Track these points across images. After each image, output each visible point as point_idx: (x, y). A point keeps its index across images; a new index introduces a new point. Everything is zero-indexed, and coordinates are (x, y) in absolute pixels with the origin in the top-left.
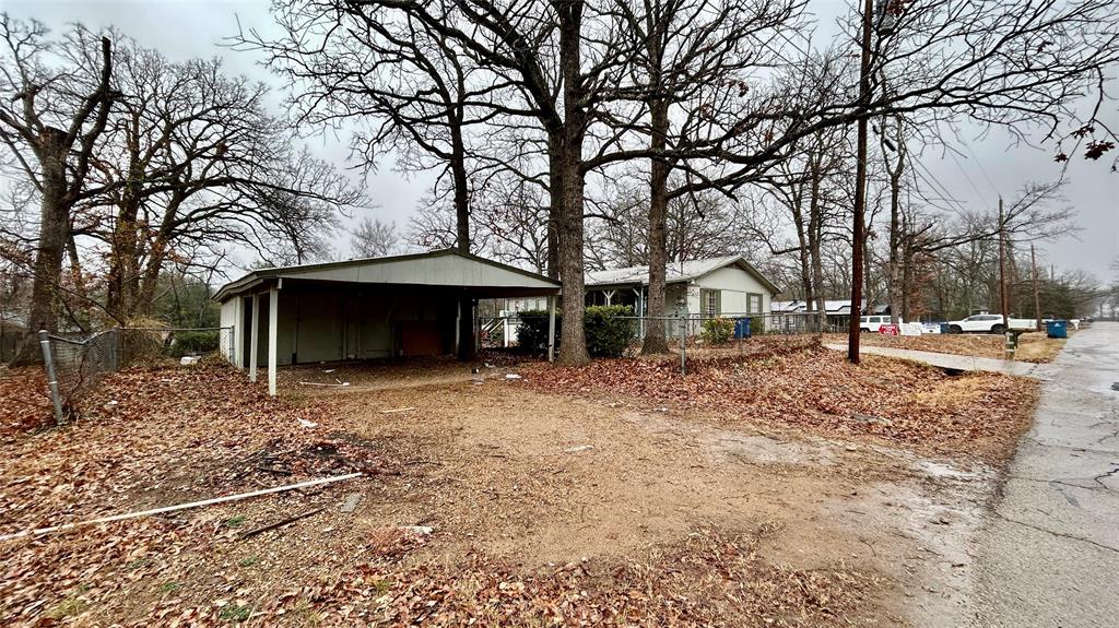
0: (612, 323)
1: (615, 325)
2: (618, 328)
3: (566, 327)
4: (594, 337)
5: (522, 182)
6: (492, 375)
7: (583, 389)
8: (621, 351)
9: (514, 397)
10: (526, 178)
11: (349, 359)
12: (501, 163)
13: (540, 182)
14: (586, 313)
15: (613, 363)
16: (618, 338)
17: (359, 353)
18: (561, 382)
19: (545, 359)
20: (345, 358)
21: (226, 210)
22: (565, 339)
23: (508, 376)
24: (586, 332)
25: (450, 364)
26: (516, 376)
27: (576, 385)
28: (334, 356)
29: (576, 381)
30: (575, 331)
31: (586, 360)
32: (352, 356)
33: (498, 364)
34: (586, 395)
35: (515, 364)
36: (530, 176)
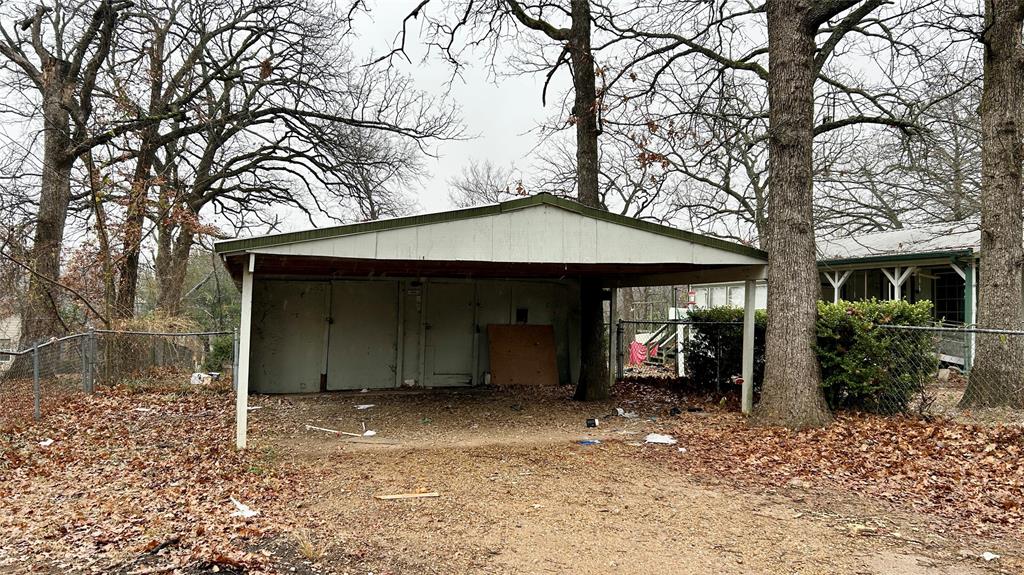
0: (879, 337)
1: (886, 342)
2: (894, 349)
3: (773, 342)
4: (837, 369)
5: (721, 72)
6: (623, 433)
7: (795, 481)
8: (904, 400)
9: (640, 485)
10: (729, 64)
11: (405, 387)
12: (681, 41)
13: (754, 67)
14: (818, 317)
15: (881, 425)
16: (897, 372)
17: (421, 378)
18: (752, 460)
19: (735, 407)
20: (398, 385)
21: (268, 157)
22: (773, 369)
23: (653, 438)
24: (820, 358)
25: (558, 405)
26: (667, 439)
27: (785, 469)
28: (384, 379)
29: (787, 460)
30: (794, 354)
31: (820, 413)
32: (410, 382)
33: (642, 409)
34: (800, 495)
35: (675, 412)
36: (736, 58)
